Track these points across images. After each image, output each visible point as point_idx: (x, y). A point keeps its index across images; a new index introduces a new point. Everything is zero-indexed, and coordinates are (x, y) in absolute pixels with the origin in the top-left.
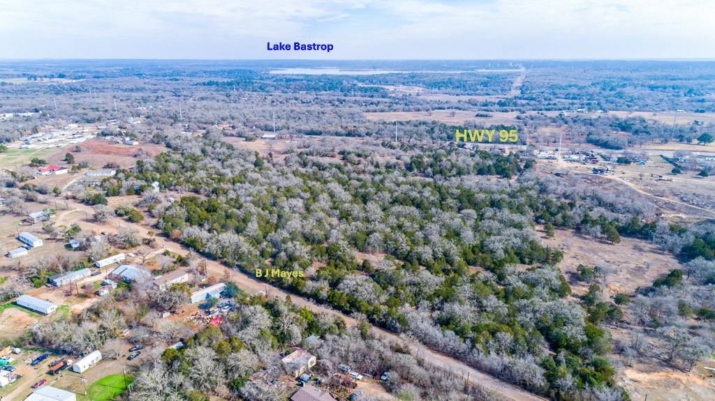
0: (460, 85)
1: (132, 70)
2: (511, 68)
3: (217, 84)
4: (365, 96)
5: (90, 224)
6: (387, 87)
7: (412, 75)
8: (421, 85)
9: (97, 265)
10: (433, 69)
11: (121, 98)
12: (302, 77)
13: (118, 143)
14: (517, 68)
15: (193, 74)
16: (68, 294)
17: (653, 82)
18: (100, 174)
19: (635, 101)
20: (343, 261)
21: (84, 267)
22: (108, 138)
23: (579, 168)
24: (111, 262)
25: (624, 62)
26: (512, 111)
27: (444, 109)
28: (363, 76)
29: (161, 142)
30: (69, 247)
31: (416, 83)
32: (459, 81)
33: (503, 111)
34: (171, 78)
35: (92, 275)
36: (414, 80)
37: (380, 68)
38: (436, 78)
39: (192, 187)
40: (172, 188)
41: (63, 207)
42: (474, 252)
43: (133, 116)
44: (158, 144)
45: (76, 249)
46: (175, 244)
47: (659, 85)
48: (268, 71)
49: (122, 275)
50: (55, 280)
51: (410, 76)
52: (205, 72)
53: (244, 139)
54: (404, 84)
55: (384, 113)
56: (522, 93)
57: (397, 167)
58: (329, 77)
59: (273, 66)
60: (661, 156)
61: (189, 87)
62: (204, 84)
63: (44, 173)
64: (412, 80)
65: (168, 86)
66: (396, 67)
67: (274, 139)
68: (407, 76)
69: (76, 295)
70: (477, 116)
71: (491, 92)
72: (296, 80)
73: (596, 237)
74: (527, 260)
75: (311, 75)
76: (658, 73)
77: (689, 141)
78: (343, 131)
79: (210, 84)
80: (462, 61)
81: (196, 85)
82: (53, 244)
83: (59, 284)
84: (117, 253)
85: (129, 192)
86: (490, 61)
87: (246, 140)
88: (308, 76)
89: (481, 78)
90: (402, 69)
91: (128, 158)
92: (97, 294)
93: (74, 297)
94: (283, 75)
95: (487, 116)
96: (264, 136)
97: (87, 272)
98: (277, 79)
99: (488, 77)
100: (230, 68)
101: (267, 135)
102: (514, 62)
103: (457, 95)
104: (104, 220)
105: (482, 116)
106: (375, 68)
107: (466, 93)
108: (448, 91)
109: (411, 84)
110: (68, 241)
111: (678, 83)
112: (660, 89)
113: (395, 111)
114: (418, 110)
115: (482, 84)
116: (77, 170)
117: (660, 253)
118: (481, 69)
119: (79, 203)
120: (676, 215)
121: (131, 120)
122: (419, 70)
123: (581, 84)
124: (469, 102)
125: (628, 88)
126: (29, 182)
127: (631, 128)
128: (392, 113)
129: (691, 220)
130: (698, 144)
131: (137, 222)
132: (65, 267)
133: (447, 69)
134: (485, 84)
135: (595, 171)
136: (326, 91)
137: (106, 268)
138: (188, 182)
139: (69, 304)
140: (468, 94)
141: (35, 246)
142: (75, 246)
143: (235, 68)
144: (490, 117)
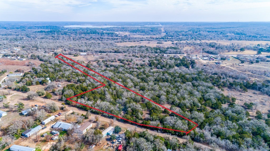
0: (143, 32)
2: (156, 25)
3: (44, 31)
4: (109, 36)
5: (26, 101)
6: (115, 32)
8: (128, 31)
9: (43, 123)
10: (130, 25)
11: (3, 39)
12: (79, 29)
13: (15, 59)
14: (159, 25)
15: (30, 28)
16: (36, 141)
17: (208, 30)
18: (15, 75)
19: (207, 36)
20: (156, 110)
21: (37, 125)
22: (9, 57)
23: (210, 62)
24: (49, 121)
25: (194, 23)
26: (168, 41)
27: (143, 41)
28: (104, 28)
29: (36, 58)
30: (21, 114)
31: (126, 31)
32: (142, 30)
33: (165, 41)
34: (22, 29)
35: (43, 129)
36: (125, 29)
37: (108, 25)
38: (132, 29)
39: (66, 79)
40: (57, 80)
41: (6, 93)
43: (15, 47)
44: (35, 59)
45: (26, 115)
46: (74, 108)
47: (210, 30)
48: (63, 26)
49: (59, 127)
50: (26, 134)
52: (35, 27)
53: (73, 55)
54: (121, 31)
55: (122, 43)
56: (167, 34)
57: (145, 65)
58: (90, 29)
59: (64, 24)
60: (232, 56)
61: (32, 33)
62: (39, 32)
64: (123, 29)
65: (22, 33)
66: (114, 24)
67: (85, 55)
68: (120, 28)
69: (40, 141)
70: (158, 43)
71: (155, 34)
72: (77, 30)
73: (238, 90)
75: (83, 28)
76: (208, 27)
77: (237, 51)
78: (113, 51)
79: (41, 32)
81: (35, 32)
82: (12, 114)
83: (28, 136)
84: (50, 116)
85: (37, 83)
86: (148, 22)
87: (74, 56)
88: (82, 28)
89: (149, 29)
90: (117, 25)
91: (25, 66)
92: (52, 139)
93: (40, 142)
94: (71, 28)
97: (40, 127)
99: (151, 28)
100: (46, 25)
101: (82, 53)
102: (157, 23)
103: (144, 35)
104: (33, 99)
105: (159, 43)
106: (106, 25)
107: (147, 34)
108: (139, 34)
109: (123, 31)
110: (20, 111)
111: (216, 30)
112: (211, 32)
113: (126, 42)
114: (135, 41)
115: (150, 31)
116: (2, 74)
117: (263, 95)
119: (13, 90)
120: (255, 79)
121: (15, 48)
123: (185, 30)
124: (151, 38)
125: (201, 32)
127: (215, 46)
128: (125, 43)
129: (261, 81)
130: (240, 52)
131: (50, 98)
132: (28, 126)
133: (135, 25)
134: (152, 31)
135: (216, 63)
136: (92, 34)
137: (48, 124)
138: (63, 77)
139: (39, 146)
140: (147, 35)
141: (3, 116)
142: (25, 114)
143: (48, 25)
144: (162, 43)
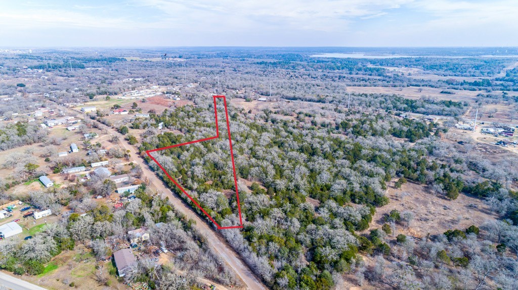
0: (453, 68)
1: (224, 54)
5: (109, 143)
6: (388, 68)
7: (417, 59)
9: (91, 165)
10: (442, 55)
11: (199, 71)
15: (258, 57)
18: (143, 116)
22: (167, 95)
23: (487, 139)
26: (479, 90)
31: (418, 65)
32: (454, 65)
33: (471, 90)
34: (242, 59)
35: (85, 171)
38: (437, 62)
39: (180, 127)
41: (106, 132)
42: (322, 190)
46: (142, 159)
48: (311, 55)
51: (416, 60)
54: (406, 66)
55: (366, 87)
63: (115, 113)
68: (414, 60)
69: (69, 180)
71: (477, 74)
72: (324, 61)
73: (438, 193)
74: (357, 200)
80: (474, 48)
82: (83, 152)
87: (245, 101)
93: (67, 181)
95: (449, 93)
96: (260, 99)
97: (83, 168)
98: (313, 60)
99: (485, 62)
101: (262, 99)
105: (445, 93)
107: (453, 74)
108: (439, 72)
109: (412, 66)
115: (474, 67)
116: (132, 113)
118: (488, 54)
119: (116, 131)
122: (428, 55)
124: (447, 82)
126: (105, 118)
131: (133, 144)
133: (455, 54)
134: (478, 67)
135: (500, 142)
137: (94, 168)
139: (62, 184)
141: (74, 152)
144: (452, 94)
